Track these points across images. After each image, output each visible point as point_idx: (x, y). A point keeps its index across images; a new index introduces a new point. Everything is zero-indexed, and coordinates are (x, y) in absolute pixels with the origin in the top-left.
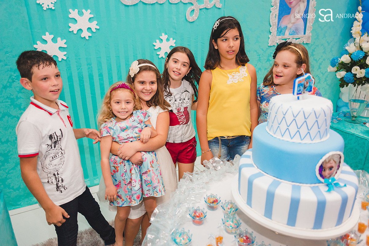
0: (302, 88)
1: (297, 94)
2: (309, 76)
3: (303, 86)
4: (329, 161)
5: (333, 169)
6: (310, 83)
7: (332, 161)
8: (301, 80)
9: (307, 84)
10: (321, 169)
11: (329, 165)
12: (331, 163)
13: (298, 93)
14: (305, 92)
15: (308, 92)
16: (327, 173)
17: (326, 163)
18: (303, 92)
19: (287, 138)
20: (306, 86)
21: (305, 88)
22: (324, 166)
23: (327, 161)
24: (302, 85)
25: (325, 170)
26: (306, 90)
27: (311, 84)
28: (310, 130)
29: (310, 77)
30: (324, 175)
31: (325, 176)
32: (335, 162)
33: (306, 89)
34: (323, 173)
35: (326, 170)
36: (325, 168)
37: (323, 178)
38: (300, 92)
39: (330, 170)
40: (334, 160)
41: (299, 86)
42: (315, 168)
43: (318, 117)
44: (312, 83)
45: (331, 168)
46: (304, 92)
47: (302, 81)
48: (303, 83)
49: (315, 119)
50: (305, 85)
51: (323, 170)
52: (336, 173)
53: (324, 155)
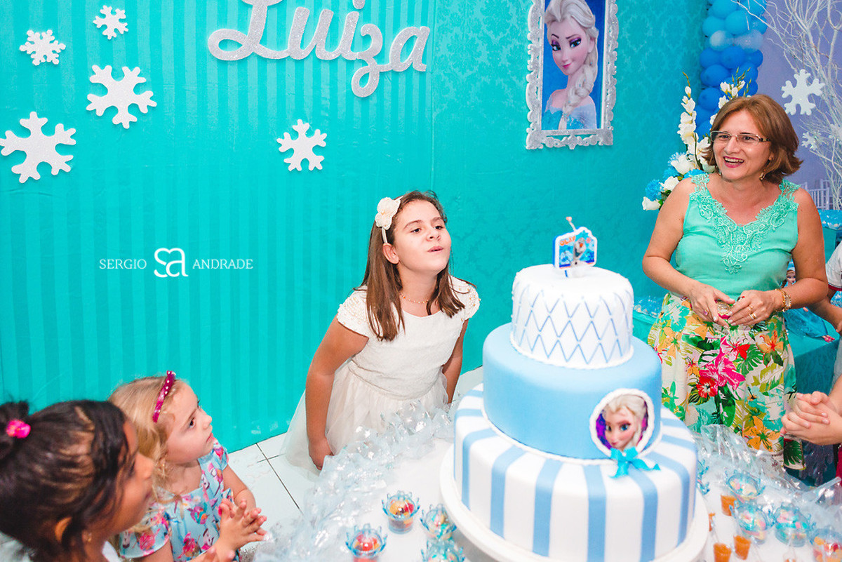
0: (570, 255)
1: (561, 266)
2: (584, 231)
3: (573, 250)
4: (618, 410)
5: (631, 429)
6: (587, 245)
7: (624, 410)
8: (566, 239)
9: (581, 246)
10: (602, 425)
11: (618, 418)
12: (623, 415)
13: (563, 263)
14: (578, 262)
15: (586, 263)
16: (615, 435)
17: (612, 413)
18: (573, 263)
19: (539, 355)
20: (578, 251)
21: (577, 254)
22: (607, 419)
23: (613, 408)
24: (569, 248)
25: (610, 429)
26: (581, 259)
27: (590, 248)
28: (581, 340)
29: (587, 234)
30: (610, 442)
31: (614, 444)
32: (634, 413)
33: (580, 257)
34: (607, 434)
35: (612, 427)
36: (609, 423)
37: (609, 447)
38: (567, 262)
39: (622, 429)
40: (628, 408)
41: (562, 250)
42: (588, 424)
43: (595, 314)
44: (593, 245)
45: (624, 426)
46: (576, 263)
47: (567, 241)
48: (571, 244)
49: (589, 319)
50: (576, 250)
51: (607, 428)
52: (641, 438)
53: (604, 395)
